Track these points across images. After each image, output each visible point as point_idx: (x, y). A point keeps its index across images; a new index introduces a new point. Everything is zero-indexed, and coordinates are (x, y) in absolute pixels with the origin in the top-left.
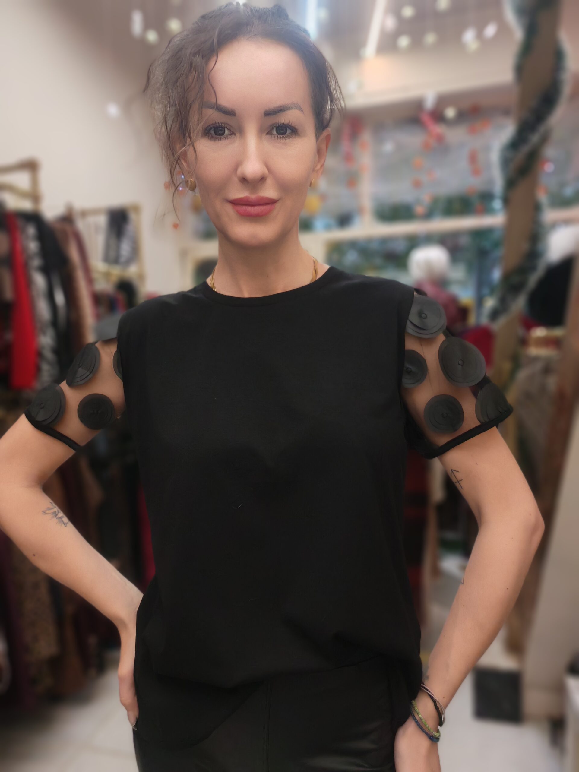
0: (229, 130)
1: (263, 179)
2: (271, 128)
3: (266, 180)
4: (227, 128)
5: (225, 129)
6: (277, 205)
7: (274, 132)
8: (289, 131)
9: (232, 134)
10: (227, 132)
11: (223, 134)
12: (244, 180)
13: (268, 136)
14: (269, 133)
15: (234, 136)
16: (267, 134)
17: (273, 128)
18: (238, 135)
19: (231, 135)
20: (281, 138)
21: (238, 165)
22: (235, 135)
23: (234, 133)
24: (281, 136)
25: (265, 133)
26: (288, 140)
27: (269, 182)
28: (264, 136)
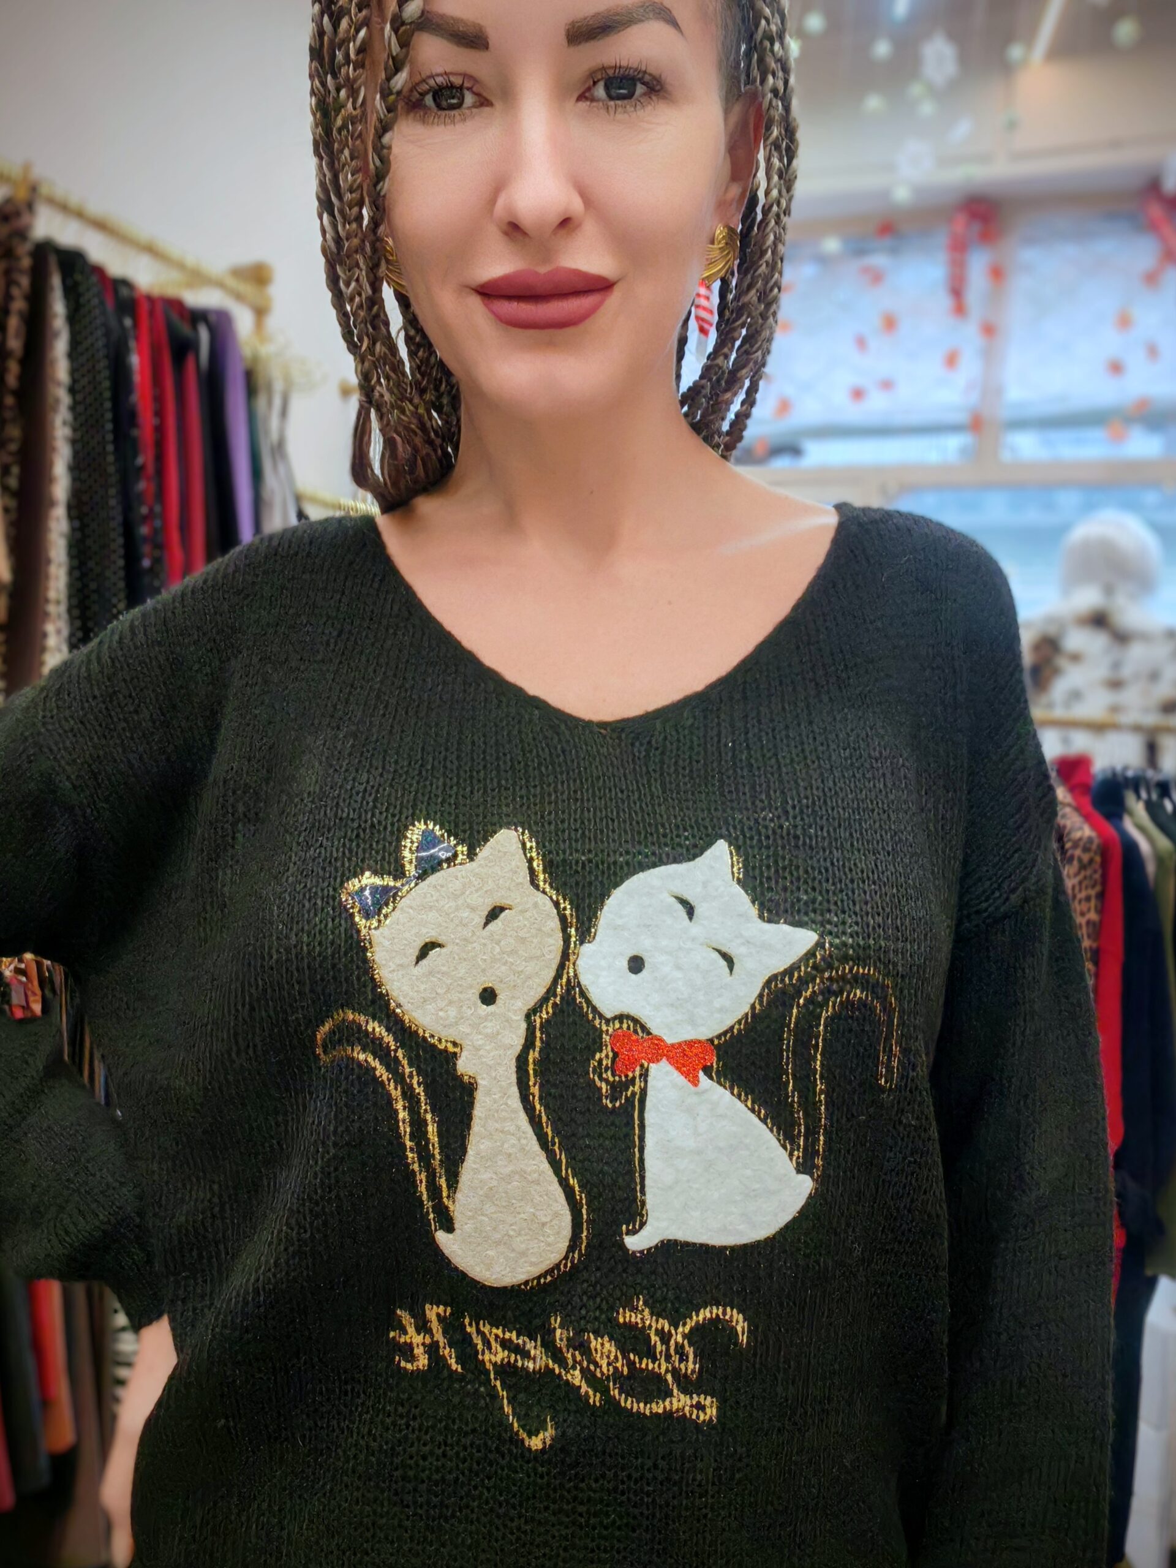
0: (475, 93)
1: (566, 223)
2: (591, 83)
3: (579, 226)
4: (468, 88)
5: (463, 89)
6: (614, 299)
7: (600, 91)
8: (640, 89)
9: (484, 101)
10: (468, 99)
11: (459, 106)
12: (514, 230)
13: (583, 105)
14: (584, 96)
15: (487, 109)
16: (581, 97)
17: (595, 83)
18: (498, 105)
19: (482, 105)
20: (617, 107)
21: (499, 186)
22: (491, 105)
23: (487, 100)
24: (619, 103)
25: (576, 96)
27: (590, 229)
28: (570, 103)
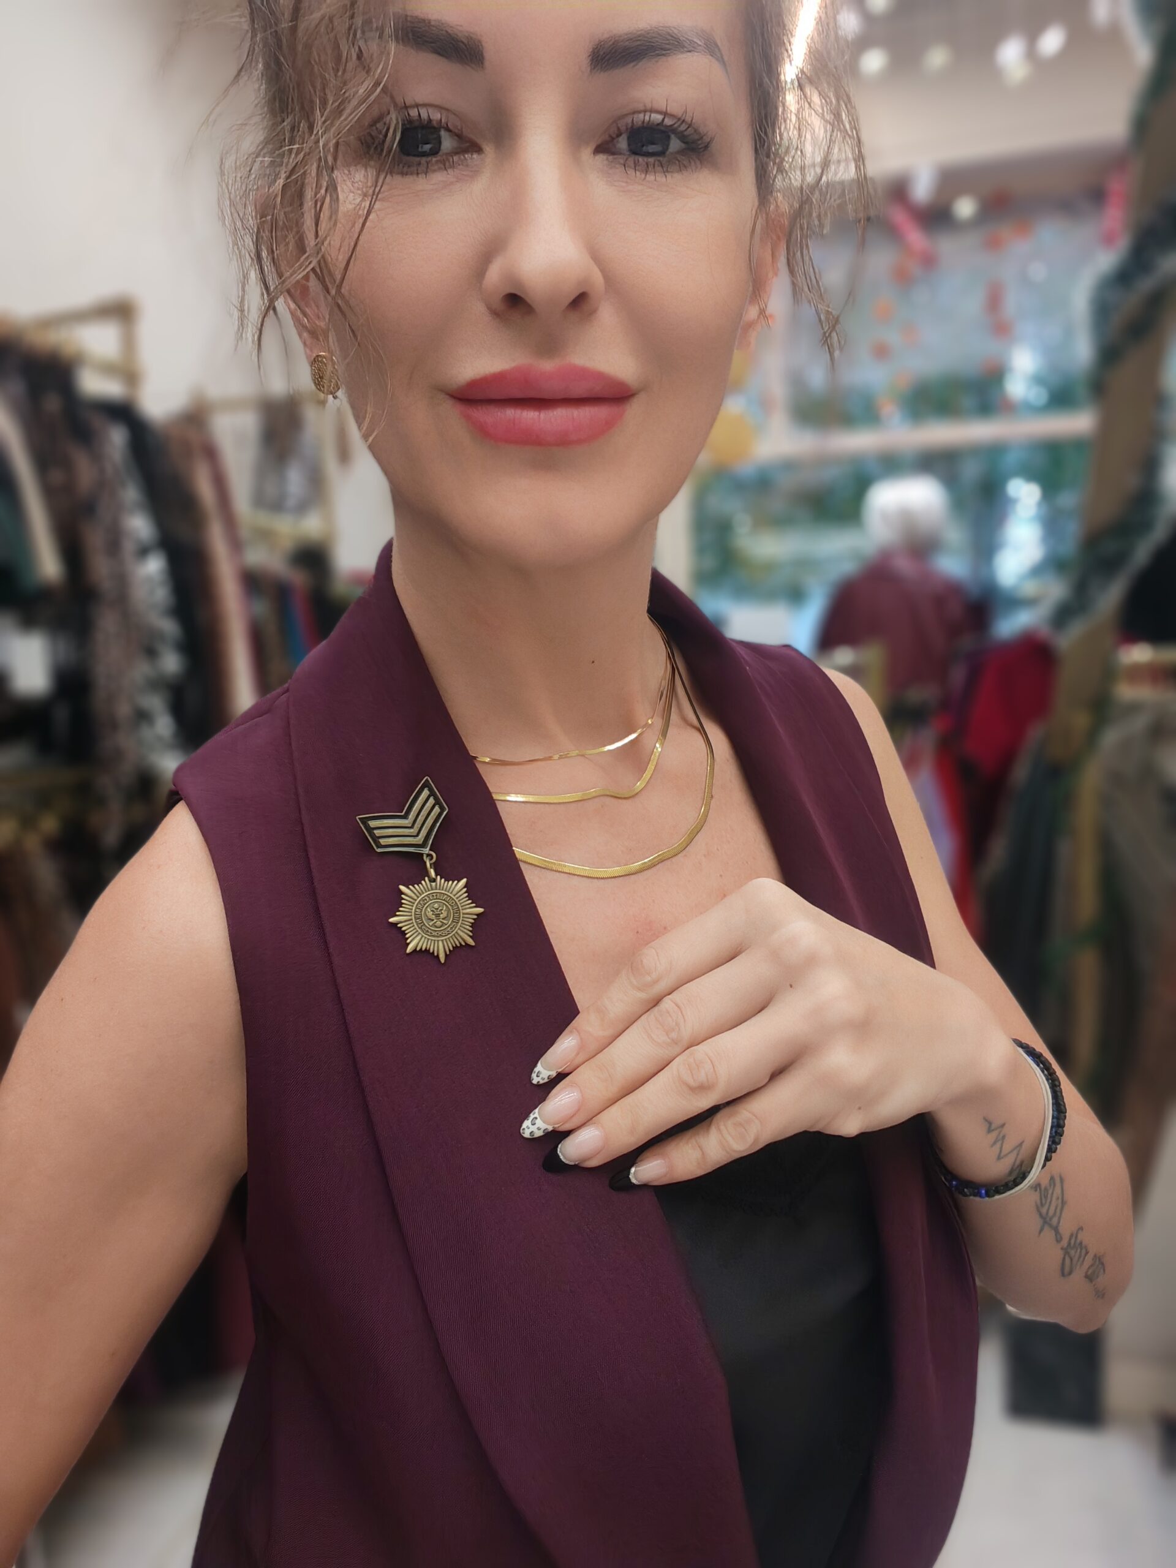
0: (459, 136)
2: (613, 131)
3: (593, 307)
4: (448, 130)
5: (443, 133)
6: (634, 411)
7: (623, 147)
8: (675, 144)
9: (469, 146)
10: (448, 143)
12: (513, 304)
13: (601, 157)
14: (604, 148)
15: (475, 156)
16: (600, 149)
17: (619, 135)
18: (489, 151)
19: (465, 151)
20: (647, 164)
22: (479, 150)
24: (651, 160)
26: (675, 179)
27: (607, 316)
28: (587, 153)
